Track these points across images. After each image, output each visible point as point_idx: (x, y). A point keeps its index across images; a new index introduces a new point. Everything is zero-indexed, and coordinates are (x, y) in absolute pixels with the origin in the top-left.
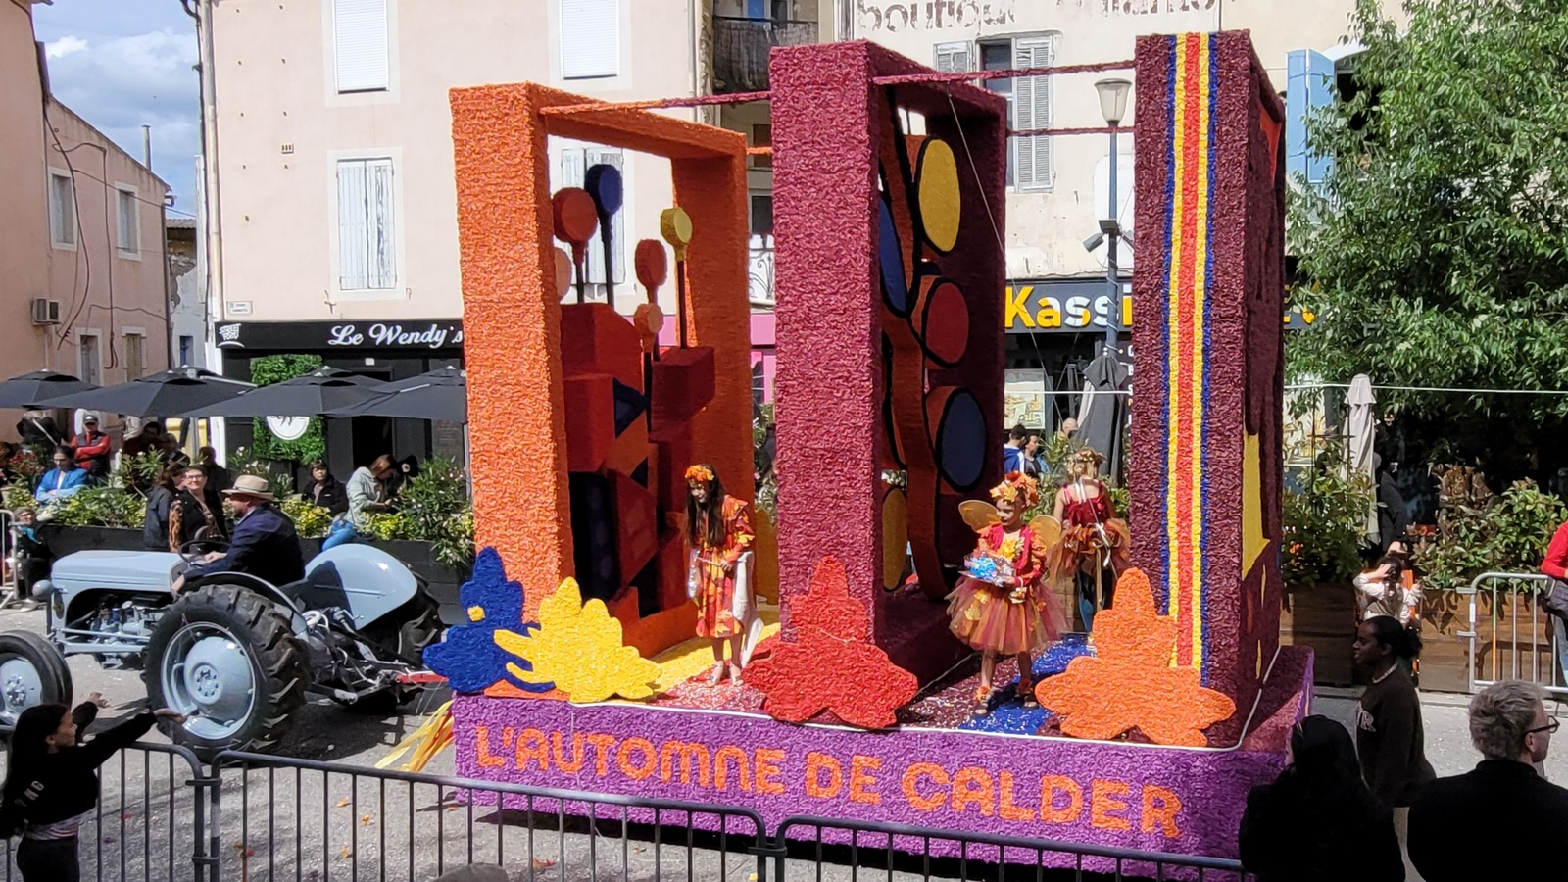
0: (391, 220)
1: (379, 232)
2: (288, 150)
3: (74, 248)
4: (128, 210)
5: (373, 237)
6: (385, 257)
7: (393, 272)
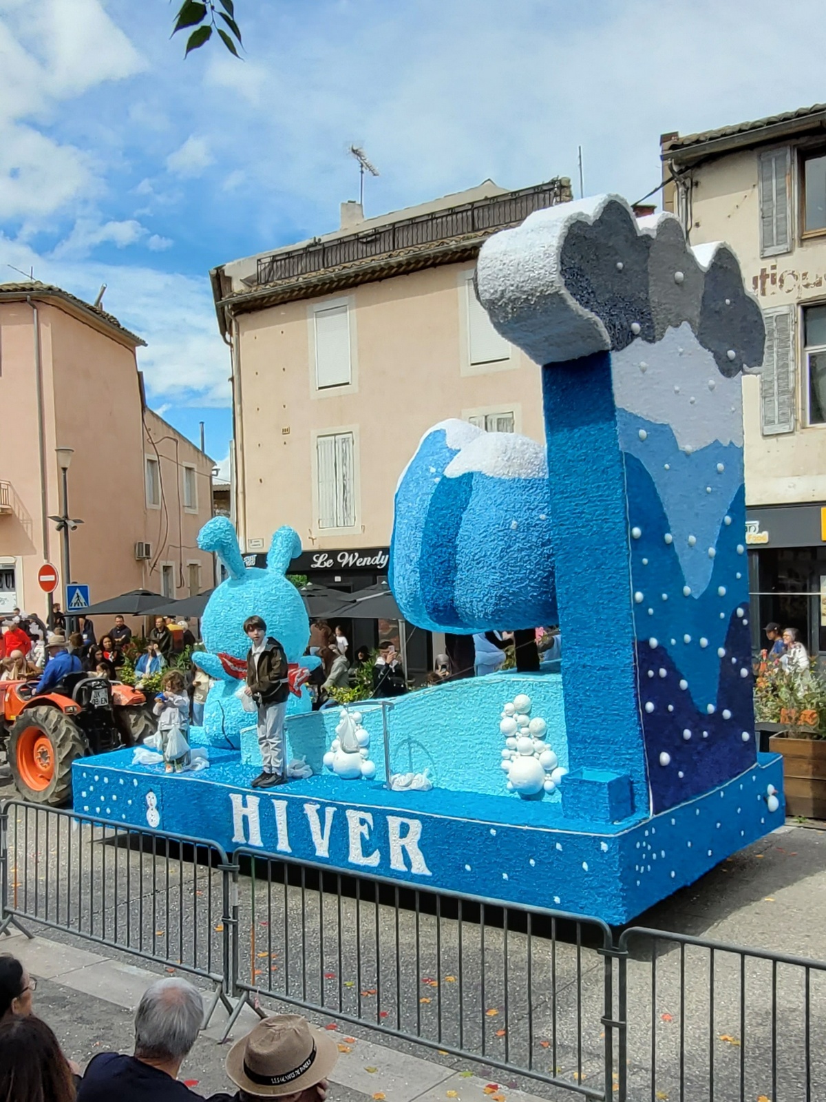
0: (352, 478)
1: (344, 487)
2: (286, 431)
3: (158, 507)
4: (191, 480)
5: (340, 490)
6: (348, 503)
7: (353, 514)
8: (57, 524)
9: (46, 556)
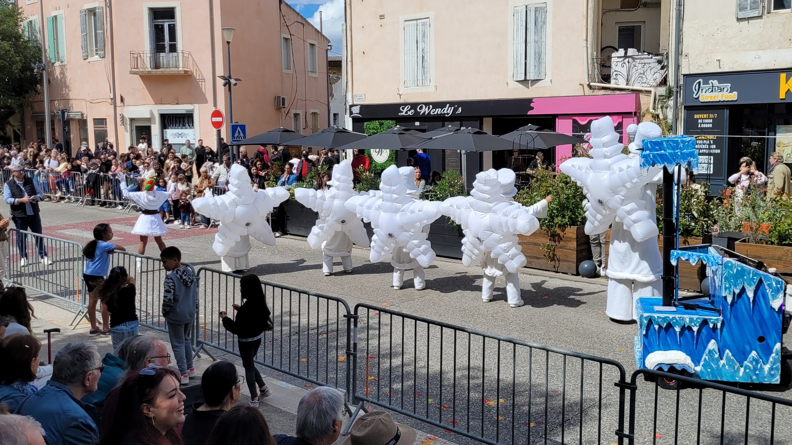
0: (428, 51)
1: (423, 58)
2: (382, 17)
3: (291, 72)
4: (313, 53)
5: (420, 59)
6: (425, 69)
7: (429, 78)
8: (223, 82)
9: (215, 105)
